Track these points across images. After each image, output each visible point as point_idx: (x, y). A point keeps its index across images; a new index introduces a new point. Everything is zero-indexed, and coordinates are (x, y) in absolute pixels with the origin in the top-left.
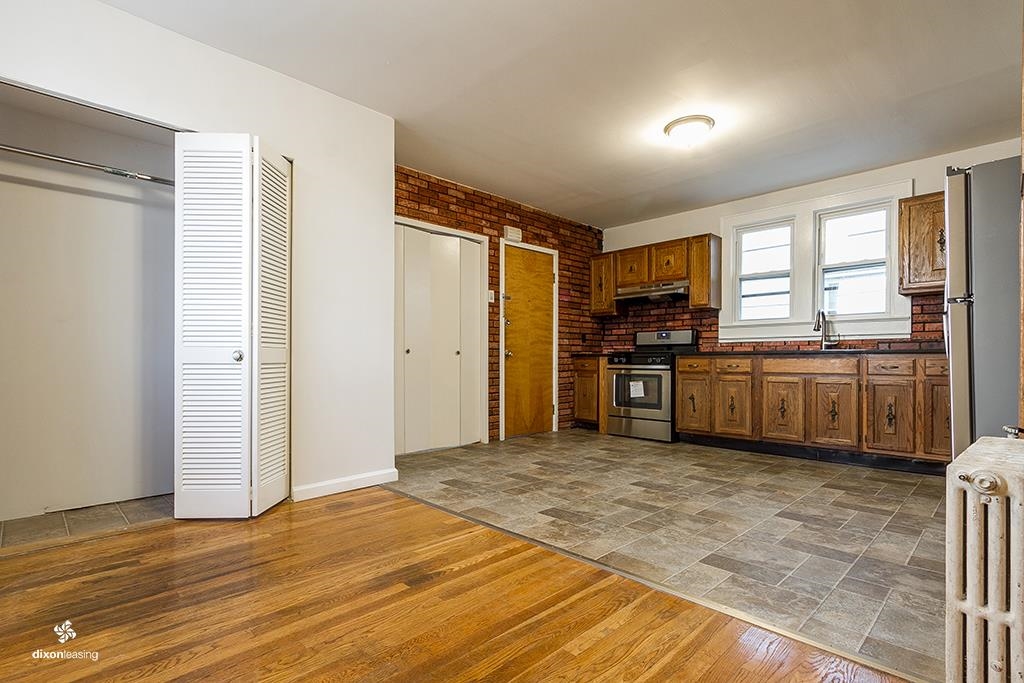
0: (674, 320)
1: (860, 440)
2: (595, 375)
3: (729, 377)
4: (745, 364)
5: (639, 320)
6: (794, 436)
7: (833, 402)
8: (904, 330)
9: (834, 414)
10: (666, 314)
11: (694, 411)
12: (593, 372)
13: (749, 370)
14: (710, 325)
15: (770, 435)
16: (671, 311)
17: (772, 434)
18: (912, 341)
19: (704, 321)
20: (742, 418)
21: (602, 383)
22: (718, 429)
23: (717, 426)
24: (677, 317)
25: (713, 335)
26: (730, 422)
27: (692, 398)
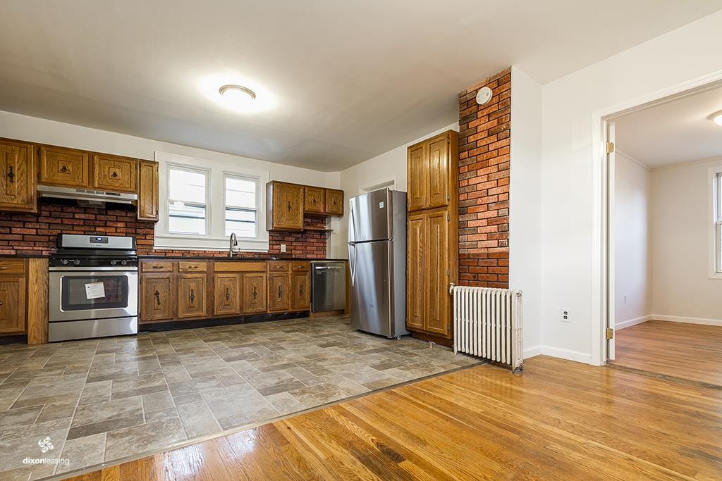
0: (106, 226)
1: (267, 308)
2: (23, 280)
3: (189, 275)
4: (202, 266)
5: (59, 221)
6: (235, 310)
7: (255, 288)
8: (265, 248)
9: (255, 294)
10: (96, 219)
11: (159, 304)
12: (19, 275)
13: (205, 270)
14: (146, 235)
15: (219, 313)
16: (102, 217)
17: (220, 311)
18: (269, 254)
19: (139, 231)
20: (200, 304)
21: (33, 287)
22: (181, 315)
23: (180, 313)
24: (108, 224)
25: (150, 242)
26: (190, 308)
27: (157, 294)
